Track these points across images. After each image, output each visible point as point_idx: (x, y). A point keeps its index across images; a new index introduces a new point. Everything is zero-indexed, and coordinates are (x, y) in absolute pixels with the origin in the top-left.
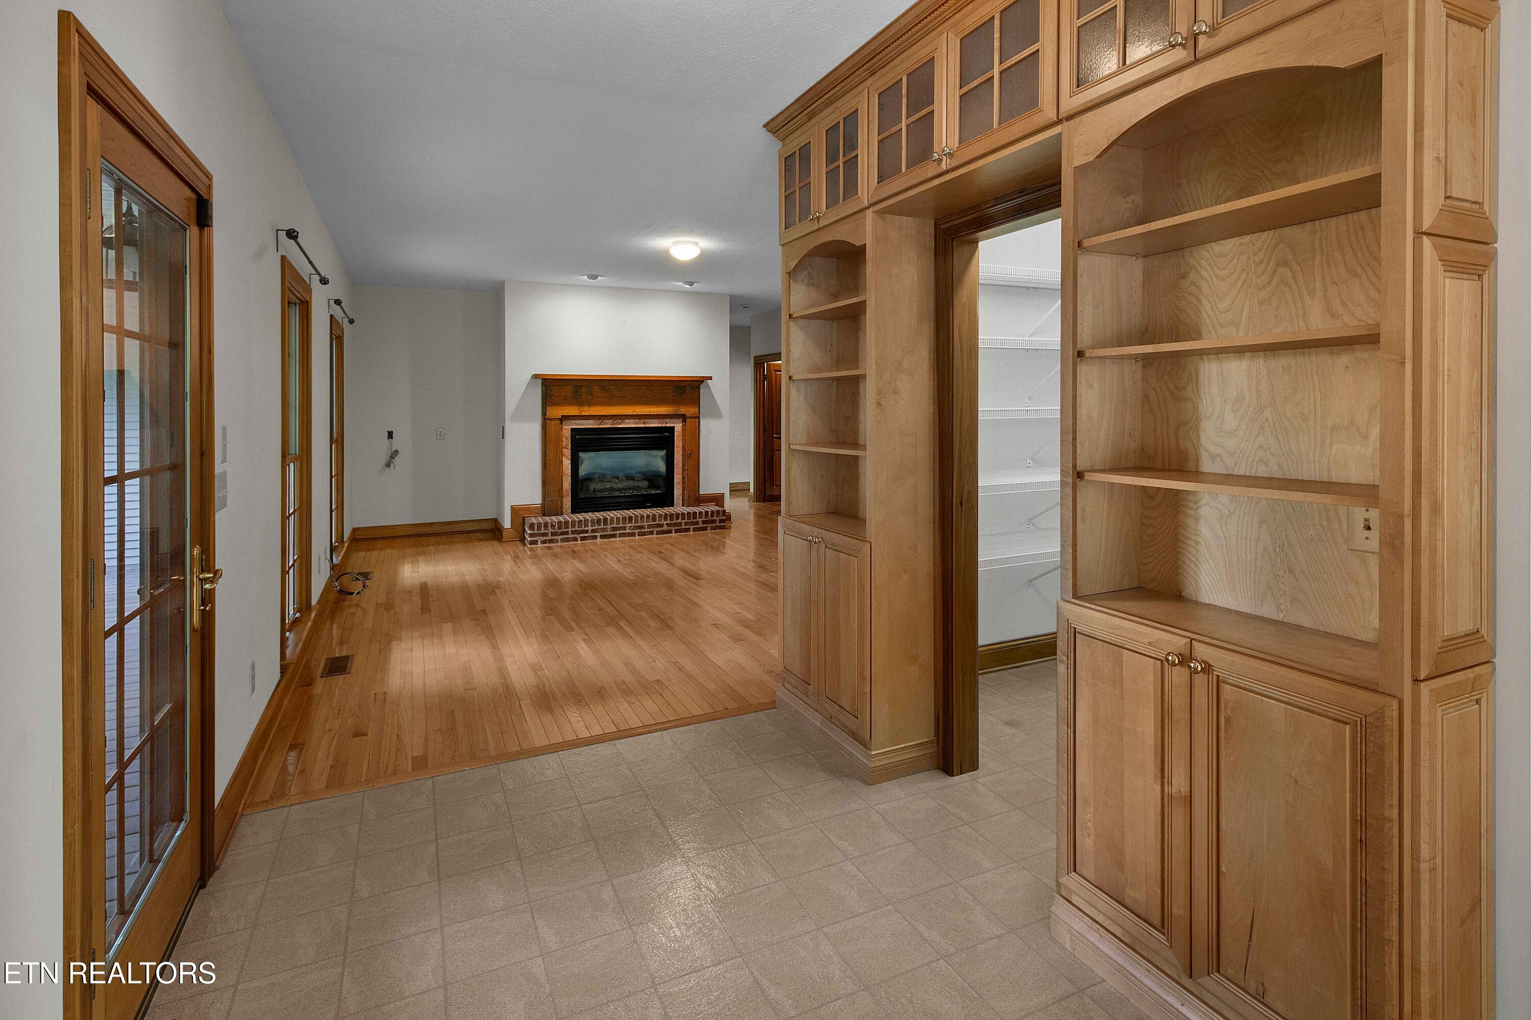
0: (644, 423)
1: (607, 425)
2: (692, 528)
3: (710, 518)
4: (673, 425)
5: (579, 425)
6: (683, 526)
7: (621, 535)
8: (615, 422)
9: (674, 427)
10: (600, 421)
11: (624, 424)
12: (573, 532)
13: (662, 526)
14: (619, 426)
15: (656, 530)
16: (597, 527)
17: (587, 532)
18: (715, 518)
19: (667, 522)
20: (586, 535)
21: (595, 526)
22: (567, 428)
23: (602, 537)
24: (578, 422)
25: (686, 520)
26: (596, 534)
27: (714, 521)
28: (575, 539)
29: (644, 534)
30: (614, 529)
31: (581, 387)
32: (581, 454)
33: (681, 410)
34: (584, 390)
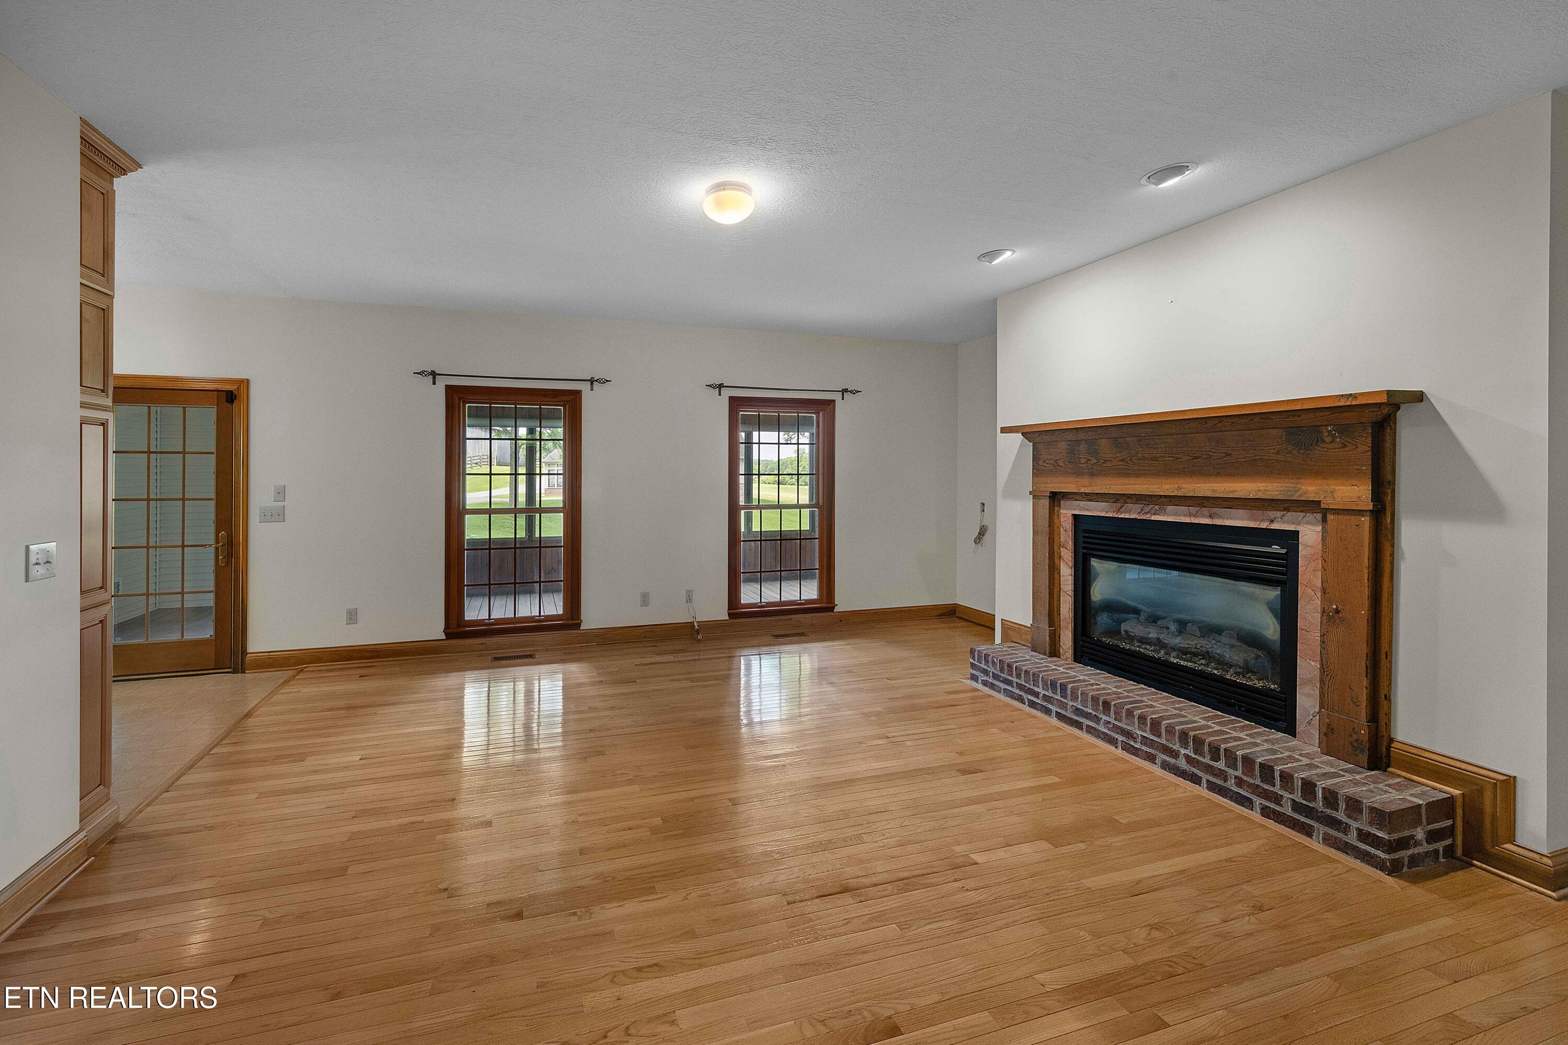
0: (1211, 516)
1: (1132, 513)
2: (1258, 801)
3: (1319, 804)
4: (1291, 528)
5: (1085, 509)
6: (1231, 784)
7: (1090, 730)
8: (1147, 509)
9: (1296, 533)
10: (1119, 505)
11: (1165, 514)
12: (1020, 686)
13: (1175, 754)
14: (1154, 518)
15: (1161, 757)
16: (1049, 693)
17: (1036, 694)
18: (1341, 815)
19: (1187, 752)
20: (1035, 699)
21: (1048, 690)
22: (1067, 513)
23: (1059, 715)
24: (1082, 504)
25: (1239, 773)
26: (1050, 706)
27: (1333, 823)
28: (1021, 699)
29: (1134, 752)
30: (1077, 711)
31: (1078, 442)
32: (1095, 563)
33: (1310, 489)
34: (1083, 447)
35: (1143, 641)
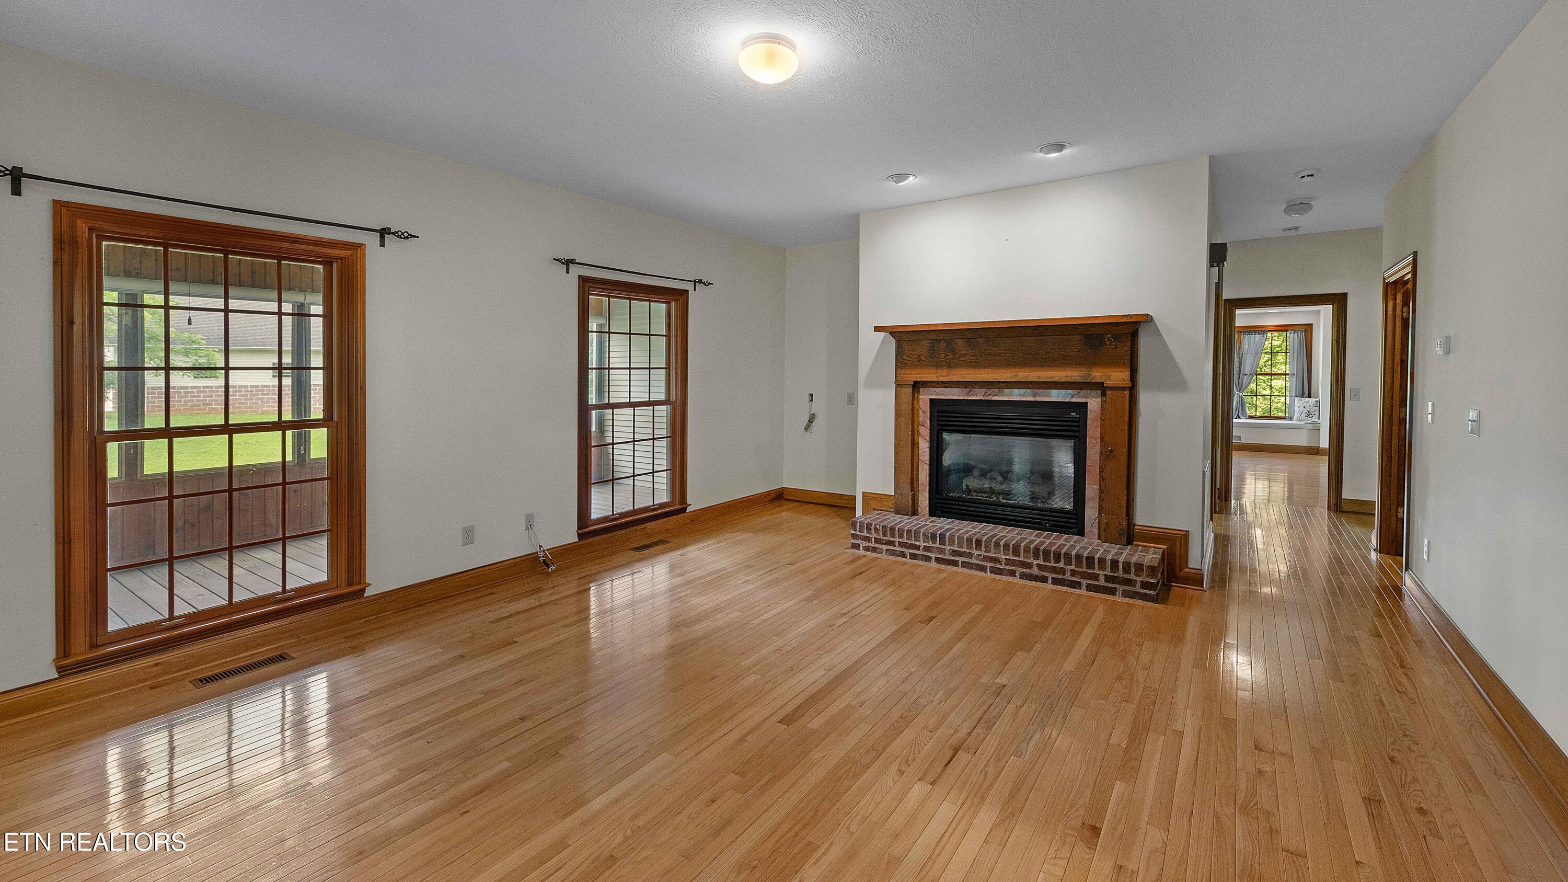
0: (1034, 395)
1: (978, 395)
2: (1084, 582)
3: (1120, 573)
4: (1083, 400)
5: (940, 394)
6: (1068, 576)
7: (964, 564)
8: (989, 392)
9: (1087, 403)
10: (968, 390)
11: (1003, 395)
12: (901, 545)
13: (1029, 566)
14: (995, 398)
15: (1019, 570)
16: (930, 544)
17: (918, 548)
18: (1132, 576)
19: (1038, 562)
20: (916, 552)
21: (928, 542)
22: (925, 397)
23: (938, 560)
24: (938, 390)
25: (1073, 567)
26: (930, 554)
27: (1129, 582)
28: (903, 555)
29: (999, 572)
30: (955, 553)
31: (939, 341)
32: (946, 436)
33: (1098, 375)
34: (943, 345)
35: (981, 491)
